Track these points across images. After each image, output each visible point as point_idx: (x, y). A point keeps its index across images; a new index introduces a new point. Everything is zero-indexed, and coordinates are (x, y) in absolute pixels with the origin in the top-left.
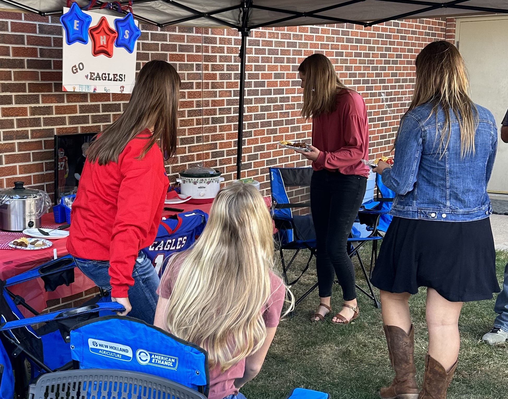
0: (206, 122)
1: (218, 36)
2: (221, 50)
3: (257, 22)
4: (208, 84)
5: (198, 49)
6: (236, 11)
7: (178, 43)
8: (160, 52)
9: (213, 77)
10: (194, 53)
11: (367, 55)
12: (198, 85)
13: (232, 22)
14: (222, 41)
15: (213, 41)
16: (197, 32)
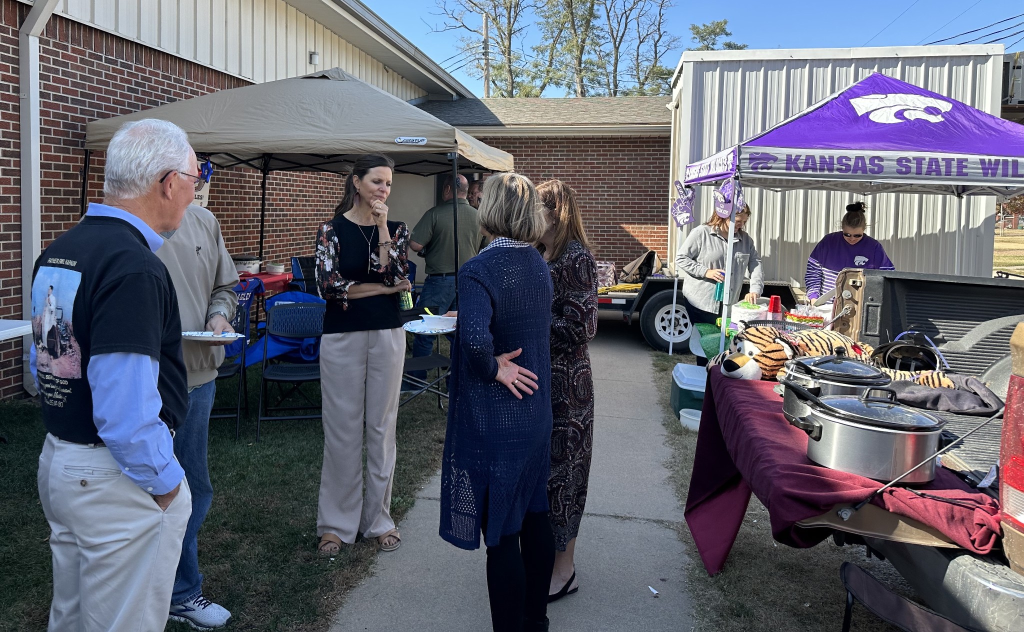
0: (241, 227)
1: (247, 174)
2: (249, 182)
3: (274, 167)
4: (241, 203)
5: (237, 181)
6: (261, 160)
7: (225, 177)
8: (216, 182)
9: (244, 199)
10: (234, 184)
11: (332, 189)
12: (237, 204)
13: (258, 166)
14: (250, 176)
15: (244, 176)
16: (236, 171)
